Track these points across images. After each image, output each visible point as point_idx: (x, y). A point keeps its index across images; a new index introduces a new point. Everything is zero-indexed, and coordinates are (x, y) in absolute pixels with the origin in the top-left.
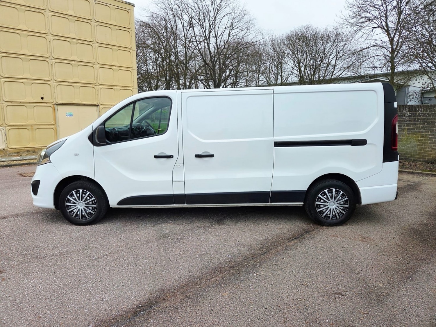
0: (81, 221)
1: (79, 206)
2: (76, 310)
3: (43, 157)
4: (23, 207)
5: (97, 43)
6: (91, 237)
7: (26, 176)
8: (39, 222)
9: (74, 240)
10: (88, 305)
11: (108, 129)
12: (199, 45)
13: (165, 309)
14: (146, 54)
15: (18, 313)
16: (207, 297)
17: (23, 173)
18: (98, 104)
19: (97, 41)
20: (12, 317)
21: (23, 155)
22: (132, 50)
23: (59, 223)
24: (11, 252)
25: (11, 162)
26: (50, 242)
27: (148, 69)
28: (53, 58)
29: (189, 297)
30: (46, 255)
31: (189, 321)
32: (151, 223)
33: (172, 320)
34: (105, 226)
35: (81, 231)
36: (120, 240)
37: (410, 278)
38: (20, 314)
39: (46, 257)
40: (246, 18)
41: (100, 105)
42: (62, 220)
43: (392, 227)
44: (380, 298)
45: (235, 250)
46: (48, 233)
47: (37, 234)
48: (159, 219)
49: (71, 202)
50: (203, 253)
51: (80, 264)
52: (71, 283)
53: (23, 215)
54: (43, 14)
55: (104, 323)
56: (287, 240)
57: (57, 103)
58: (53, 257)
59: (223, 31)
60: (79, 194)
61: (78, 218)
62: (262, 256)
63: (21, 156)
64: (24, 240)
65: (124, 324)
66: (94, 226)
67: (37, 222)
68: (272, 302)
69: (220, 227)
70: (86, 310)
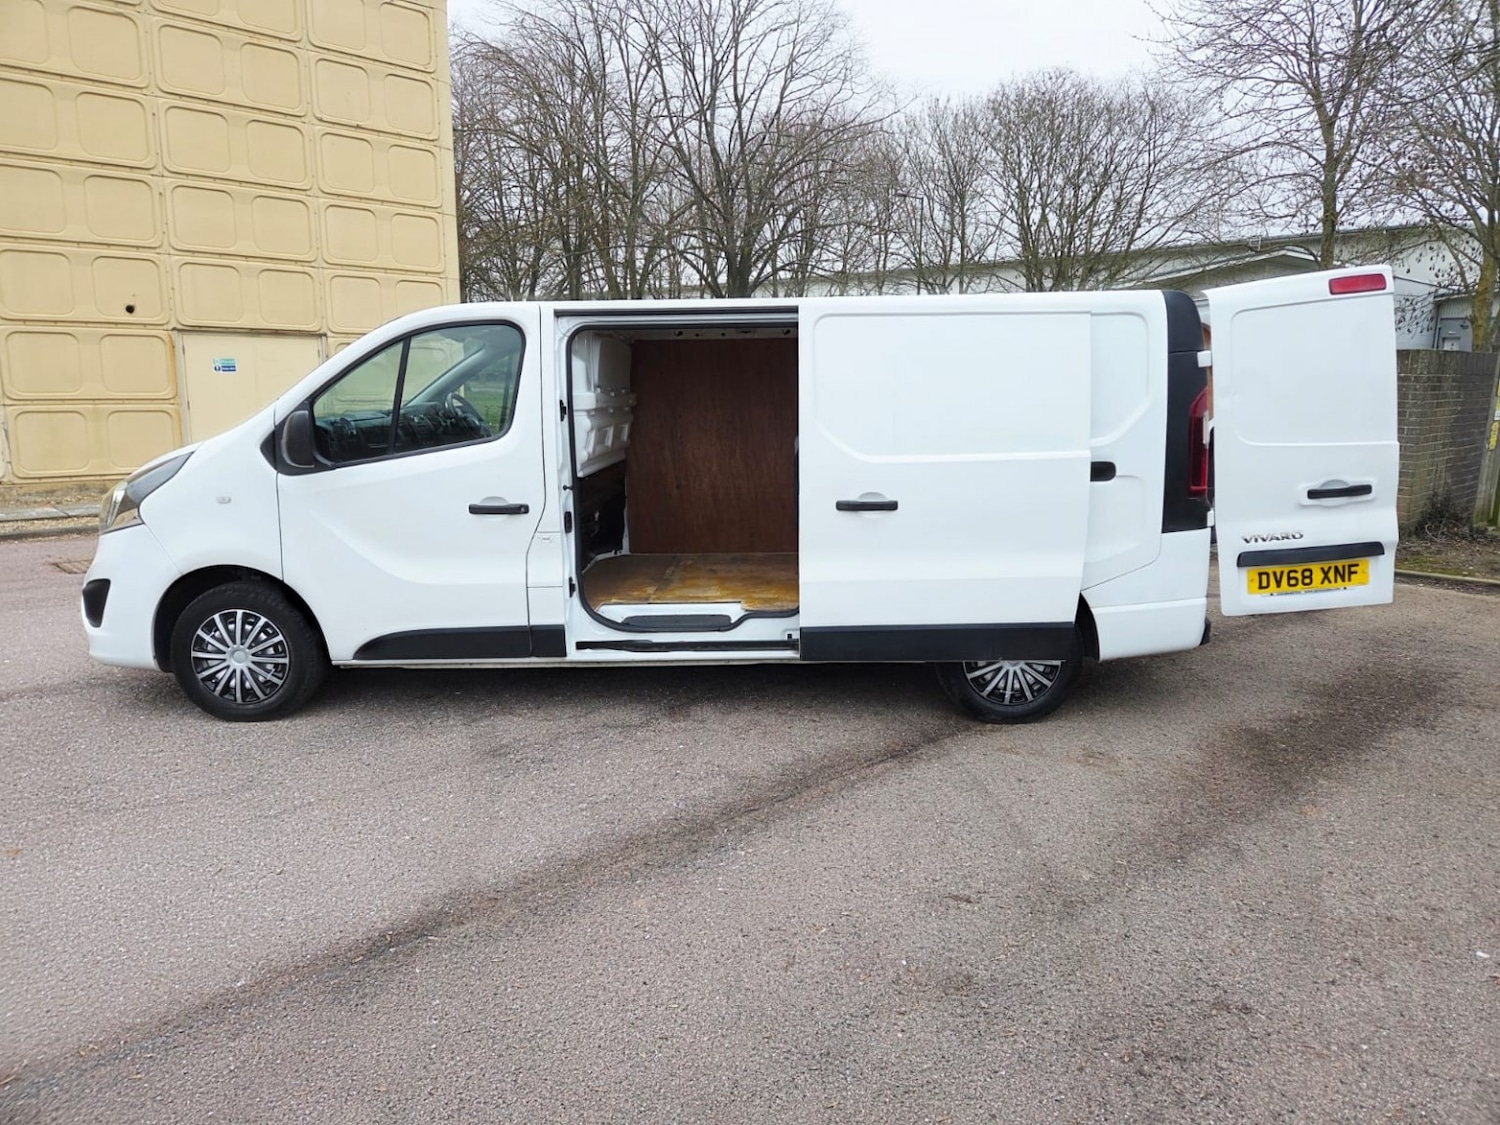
0: (240, 707)
1: (233, 661)
2: (203, 944)
3: (117, 506)
4: (59, 667)
5: (318, 122)
6: (270, 755)
7: (75, 570)
8: (109, 711)
9: (216, 763)
10: (239, 932)
11: (326, 422)
12: (680, 131)
13: (460, 940)
14: (498, 156)
15: (34, 952)
16: (588, 909)
17: (65, 559)
18: (321, 332)
19: (318, 115)
20: (15, 962)
21: (64, 503)
22: (440, 147)
23: (171, 713)
24: (18, 795)
25: (24, 524)
26: (139, 770)
27: (506, 209)
28: (166, 174)
29: (534, 911)
30: (124, 805)
31: (522, 969)
32: (463, 715)
33: (476, 966)
34: (317, 724)
35: (238, 738)
36: (357, 764)
37: (1178, 860)
38: (39, 955)
39: (124, 808)
40: (839, 41)
41: (329, 334)
42: (183, 706)
43: (1189, 728)
44: (1069, 910)
45: (701, 791)
46: (134, 742)
47: (100, 747)
48: (492, 703)
49: (210, 648)
50: (605, 797)
51: (228, 828)
52: (196, 878)
53: (57, 690)
54: (132, 20)
55: (281, 974)
56: (866, 762)
57: (180, 327)
58: (146, 810)
59: (761, 85)
60: (234, 622)
61: (232, 698)
62: (776, 805)
63: (58, 503)
64: (58, 761)
65: (337, 977)
66: (283, 724)
67: (104, 711)
68: (767, 920)
69: (675, 726)
70: (232, 943)
